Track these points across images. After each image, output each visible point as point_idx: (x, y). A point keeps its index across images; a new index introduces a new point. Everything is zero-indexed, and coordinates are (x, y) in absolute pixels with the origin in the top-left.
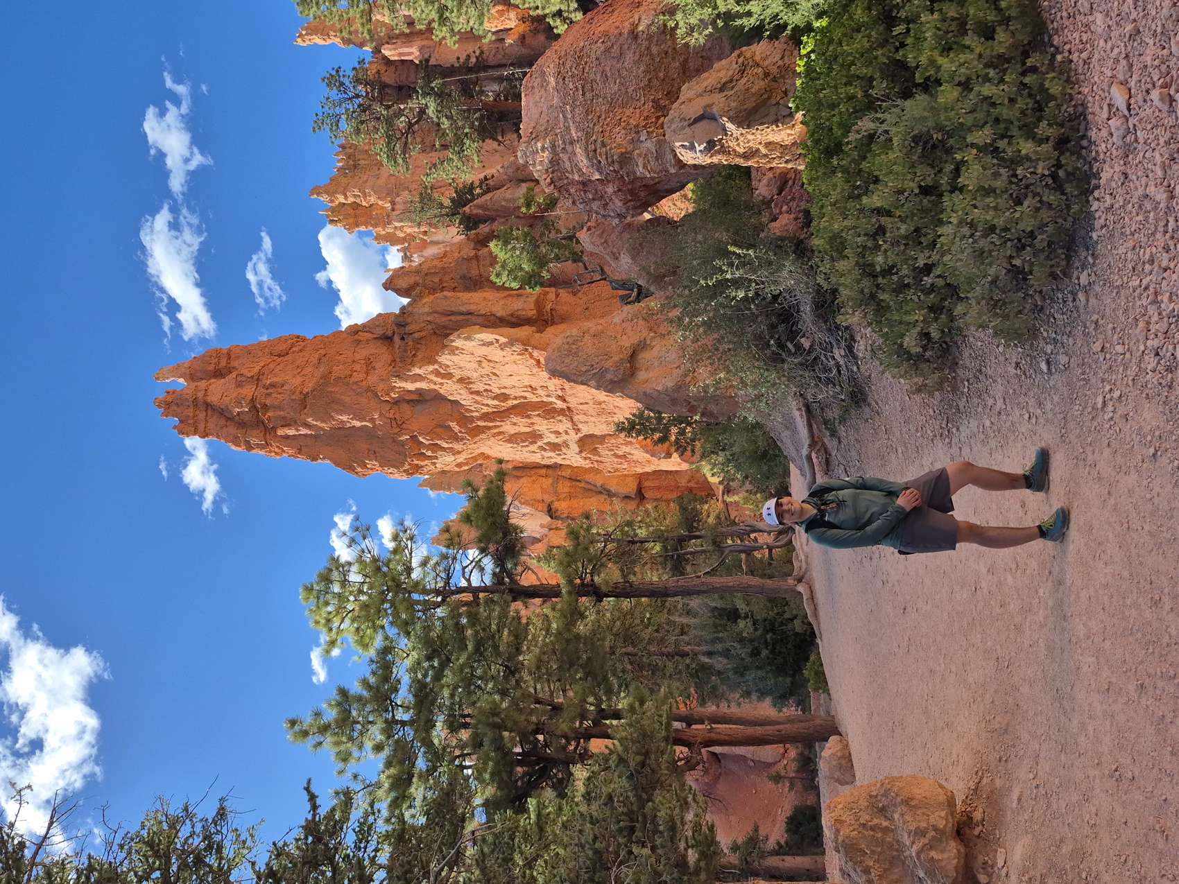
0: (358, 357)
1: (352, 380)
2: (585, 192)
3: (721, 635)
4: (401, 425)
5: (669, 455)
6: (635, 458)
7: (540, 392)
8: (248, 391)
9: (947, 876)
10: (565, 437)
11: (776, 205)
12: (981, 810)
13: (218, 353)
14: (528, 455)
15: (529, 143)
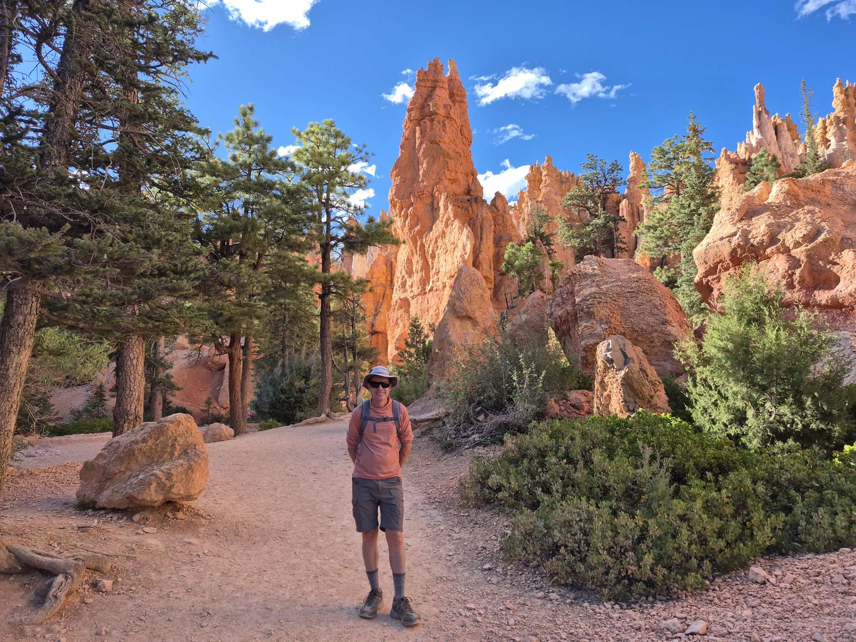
0: (459, 174)
1: (446, 171)
2: (567, 293)
3: (294, 372)
4: (419, 197)
5: (397, 349)
6: (396, 330)
7: (435, 278)
8: (442, 111)
9: (139, 493)
10: (409, 290)
11: (564, 403)
12: (183, 517)
13: (463, 96)
14: (400, 269)
15: (597, 261)
